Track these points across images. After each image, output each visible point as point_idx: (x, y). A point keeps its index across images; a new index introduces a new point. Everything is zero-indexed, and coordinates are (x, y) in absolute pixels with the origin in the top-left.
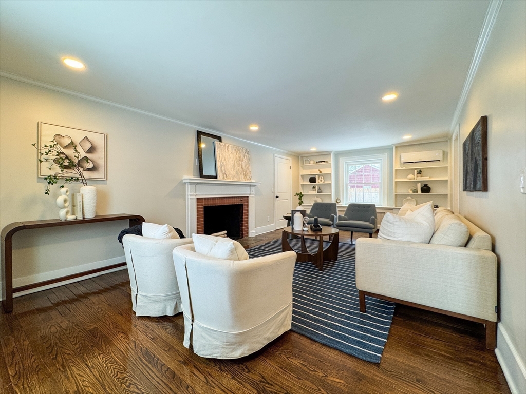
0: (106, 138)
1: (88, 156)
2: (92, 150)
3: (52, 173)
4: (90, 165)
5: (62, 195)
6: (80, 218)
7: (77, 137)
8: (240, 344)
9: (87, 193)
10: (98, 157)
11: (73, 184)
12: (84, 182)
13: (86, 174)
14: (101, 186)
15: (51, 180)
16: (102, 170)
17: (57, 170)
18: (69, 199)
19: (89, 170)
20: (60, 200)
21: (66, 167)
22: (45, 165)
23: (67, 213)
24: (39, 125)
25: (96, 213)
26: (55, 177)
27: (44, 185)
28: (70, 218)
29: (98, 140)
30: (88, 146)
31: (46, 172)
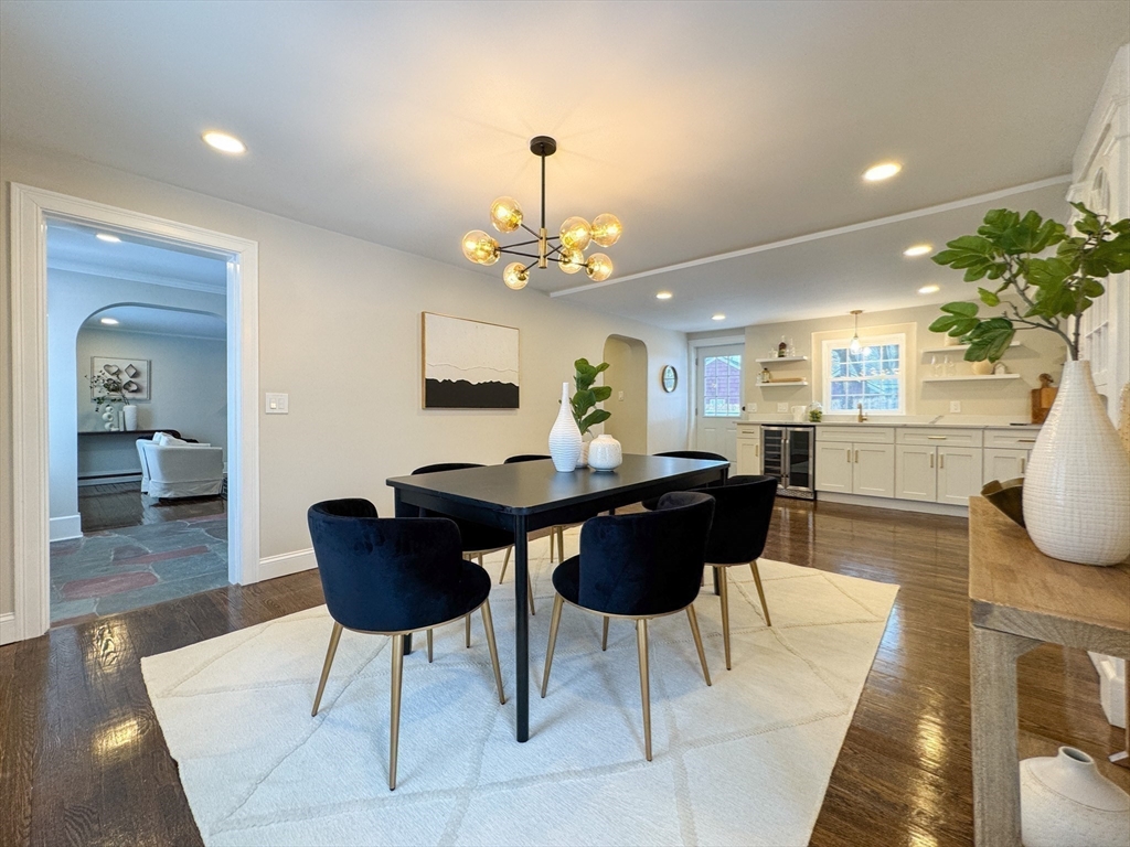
0: (150, 363)
1: (133, 380)
2: (136, 375)
3: (101, 395)
4: (134, 387)
5: (107, 411)
6: (122, 430)
7: (123, 365)
8: (169, 490)
9: (129, 409)
10: (143, 381)
11: (116, 404)
12: (127, 402)
13: (128, 395)
14: (143, 406)
15: (100, 401)
16: (145, 391)
17: (105, 393)
18: (114, 415)
19: (133, 391)
20: (105, 416)
21: (113, 390)
22: (96, 390)
23: (111, 426)
24: (92, 358)
25: (138, 426)
26: (103, 398)
27: (95, 405)
28: (113, 429)
29: (142, 367)
30: (132, 372)
31: (97, 395)
